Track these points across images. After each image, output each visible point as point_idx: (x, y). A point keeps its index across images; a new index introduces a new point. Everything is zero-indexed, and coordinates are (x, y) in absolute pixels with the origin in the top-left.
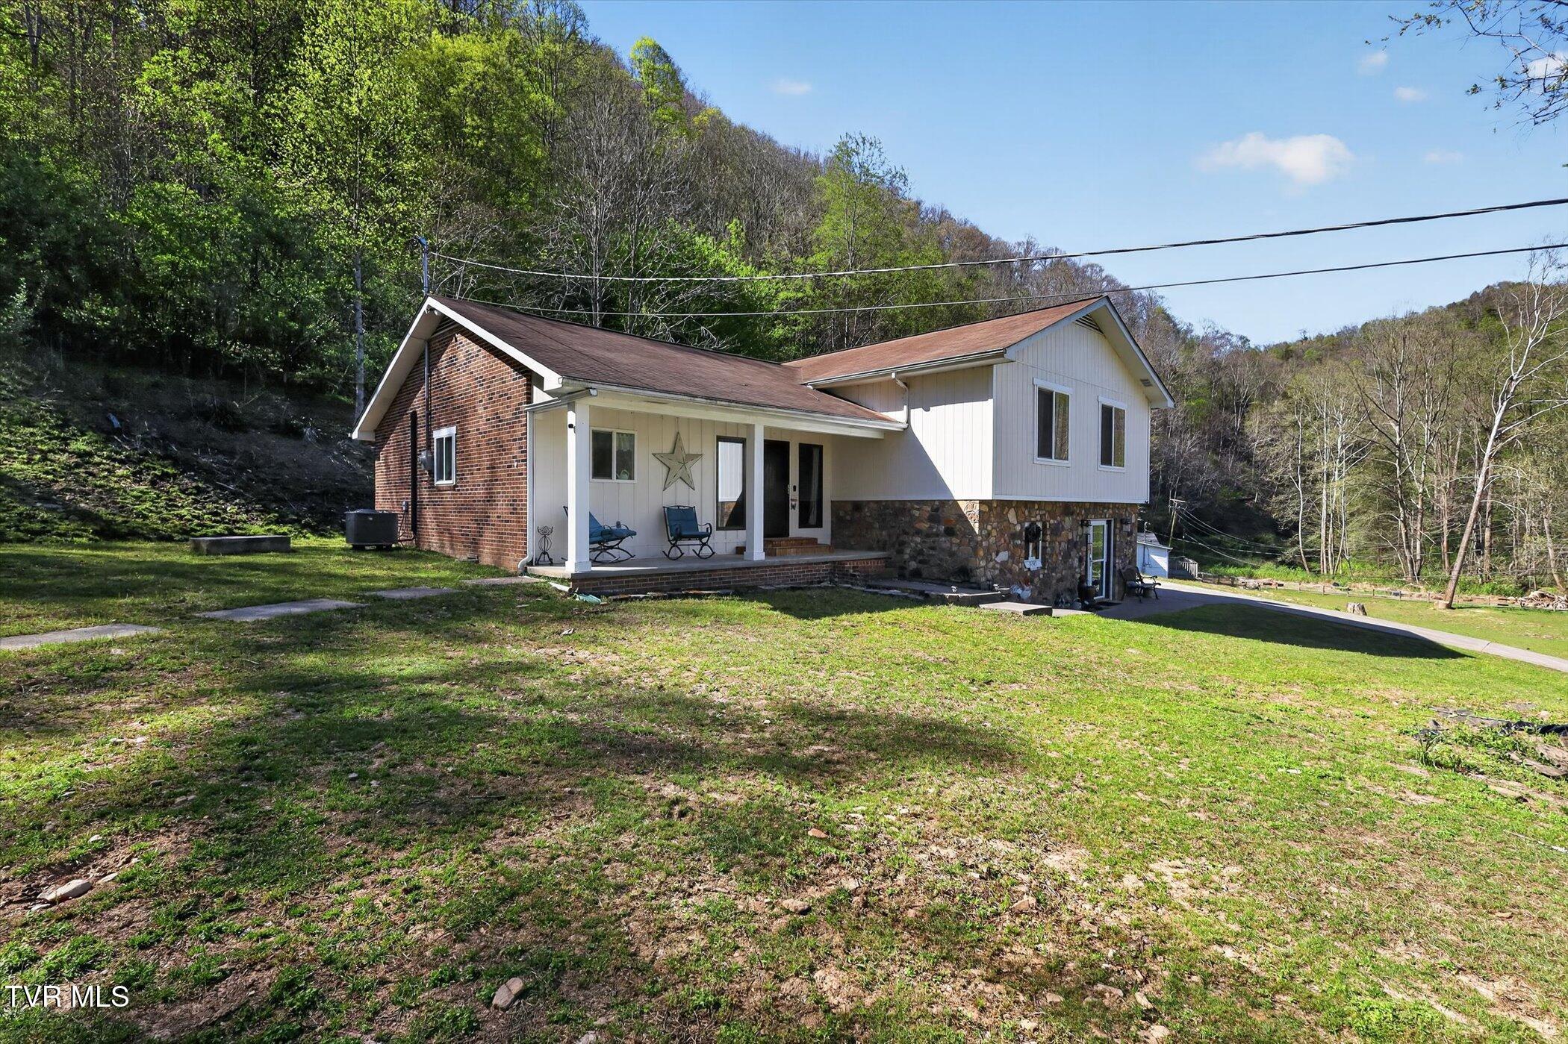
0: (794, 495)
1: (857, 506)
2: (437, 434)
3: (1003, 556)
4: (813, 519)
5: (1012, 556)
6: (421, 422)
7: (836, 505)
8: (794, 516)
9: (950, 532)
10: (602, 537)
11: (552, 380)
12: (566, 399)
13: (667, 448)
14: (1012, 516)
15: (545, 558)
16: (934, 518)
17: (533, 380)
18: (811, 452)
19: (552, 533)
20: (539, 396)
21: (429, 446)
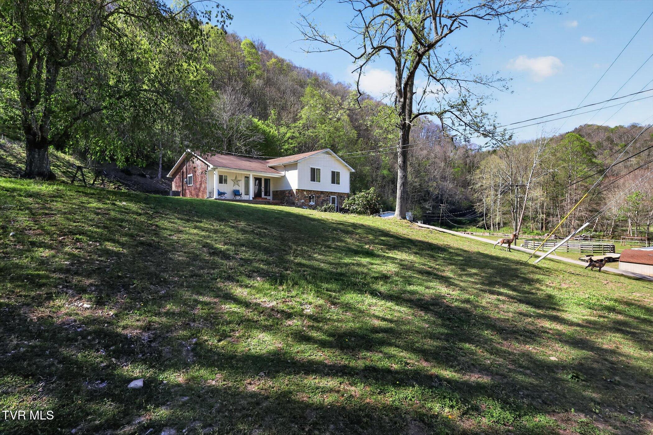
0: (263, 189)
1: (277, 191)
2: (188, 176)
3: (303, 201)
4: (268, 194)
5: (305, 201)
6: (185, 173)
7: (273, 192)
8: (263, 194)
9: (291, 196)
10: (220, 194)
11: (211, 166)
12: (214, 169)
13: (234, 179)
14: (305, 193)
15: (210, 197)
16: (289, 193)
17: (208, 166)
18: (267, 181)
19: (211, 193)
20: (209, 169)
21: (187, 178)
